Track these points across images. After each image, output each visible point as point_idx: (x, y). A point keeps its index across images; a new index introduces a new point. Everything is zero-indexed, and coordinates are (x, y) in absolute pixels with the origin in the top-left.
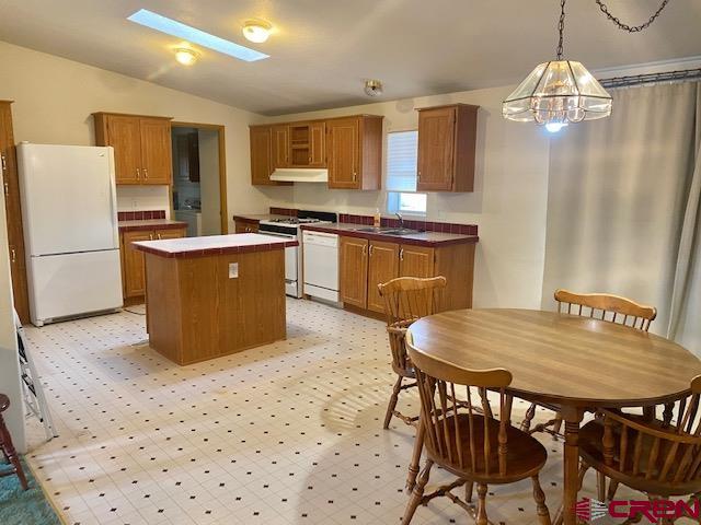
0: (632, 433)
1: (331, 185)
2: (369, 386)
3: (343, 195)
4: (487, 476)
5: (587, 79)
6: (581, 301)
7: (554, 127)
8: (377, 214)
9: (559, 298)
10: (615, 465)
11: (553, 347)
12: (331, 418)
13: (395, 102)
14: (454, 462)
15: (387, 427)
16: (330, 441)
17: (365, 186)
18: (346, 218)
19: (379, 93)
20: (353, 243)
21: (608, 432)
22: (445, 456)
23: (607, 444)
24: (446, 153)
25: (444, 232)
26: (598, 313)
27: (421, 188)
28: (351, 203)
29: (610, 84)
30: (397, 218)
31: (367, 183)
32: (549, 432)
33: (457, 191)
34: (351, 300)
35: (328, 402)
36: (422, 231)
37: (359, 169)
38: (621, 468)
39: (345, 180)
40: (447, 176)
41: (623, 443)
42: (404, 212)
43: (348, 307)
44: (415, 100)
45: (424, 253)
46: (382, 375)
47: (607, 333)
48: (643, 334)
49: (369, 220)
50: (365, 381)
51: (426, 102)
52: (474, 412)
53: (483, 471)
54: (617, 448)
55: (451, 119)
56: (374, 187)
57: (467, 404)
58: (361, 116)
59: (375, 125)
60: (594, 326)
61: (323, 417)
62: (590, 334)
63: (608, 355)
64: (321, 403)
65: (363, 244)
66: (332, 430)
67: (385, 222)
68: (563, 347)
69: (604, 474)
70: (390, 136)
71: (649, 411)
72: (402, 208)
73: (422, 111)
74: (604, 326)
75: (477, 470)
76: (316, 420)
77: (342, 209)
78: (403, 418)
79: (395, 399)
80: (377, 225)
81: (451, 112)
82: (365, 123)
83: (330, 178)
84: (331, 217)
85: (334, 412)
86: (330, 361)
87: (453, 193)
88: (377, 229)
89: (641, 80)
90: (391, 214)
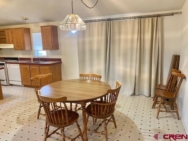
0: (97, 105)
1: (15, 49)
2: (33, 108)
3: (20, 52)
4: (64, 125)
5: (80, 20)
6: (86, 76)
7: (74, 32)
8: (31, 57)
9: (81, 75)
10: (94, 114)
11: (79, 88)
12: (20, 120)
13: (33, 24)
14: (55, 124)
15: (38, 118)
16: (20, 127)
17: (27, 49)
18: (21, 59)
19: (27, 21)
20: (24, 66)
21: (92, 106)
22: (52, 123)
23: (92, 109)
24: (50, 39)
25: (52, 61)
26: (90, 78)
27: (44, 49)
28: (23, 54)
29: (86, 22)
30: (38, 58)
31: (27, 48)
32: (81, 109)
33: (54, 49)
34: (26, 84)
35: (19, 116)
36: (46, 61)
37: (24, 44)
38: (96, 115)
39: (20, 47)
40: (51, 46)
41: (95, 108)
42: (40, 56)
43: (25, 86)
44: (39, 23)
45: (46, 67)
46: (37, 104)
47: (92, 82)
48: (99, 82)
49: (30, 59)
50: (31, 107)
51: (43, 24)
52: (62, 109)
53: (63, 124)
54: (94, 110)
55: (50, 29)
56: (30, 49)
57: (60, 107)
58: (23, 28)
59: (28, 31)
60: (89, 81)
61: (17, 120)
62: (88, 83)
63: (91, 88)
64: (16, 116)
65: (28, 66)
66: (20, 124)
67: (34, 59)
68: (81, 88)
69: (94, 117)
70: (33, 34)
71: (102, 99)
72: (39, 55)
73: (41, 27)
74: (91, 81)
75: (61, 124)
76: (15, 122)
77: (20, 56)
78: (43, 115)
79: (40, 110)
80: (32, 60)
81: (50, 27)
82: (24, 30)
83: (14, 47)
84: (17, 59)
85: (21, 118)
86: (20, 103)
87: (53, 50)
88: (32, 62)
89: (95, 21)
90: (36, 57)
